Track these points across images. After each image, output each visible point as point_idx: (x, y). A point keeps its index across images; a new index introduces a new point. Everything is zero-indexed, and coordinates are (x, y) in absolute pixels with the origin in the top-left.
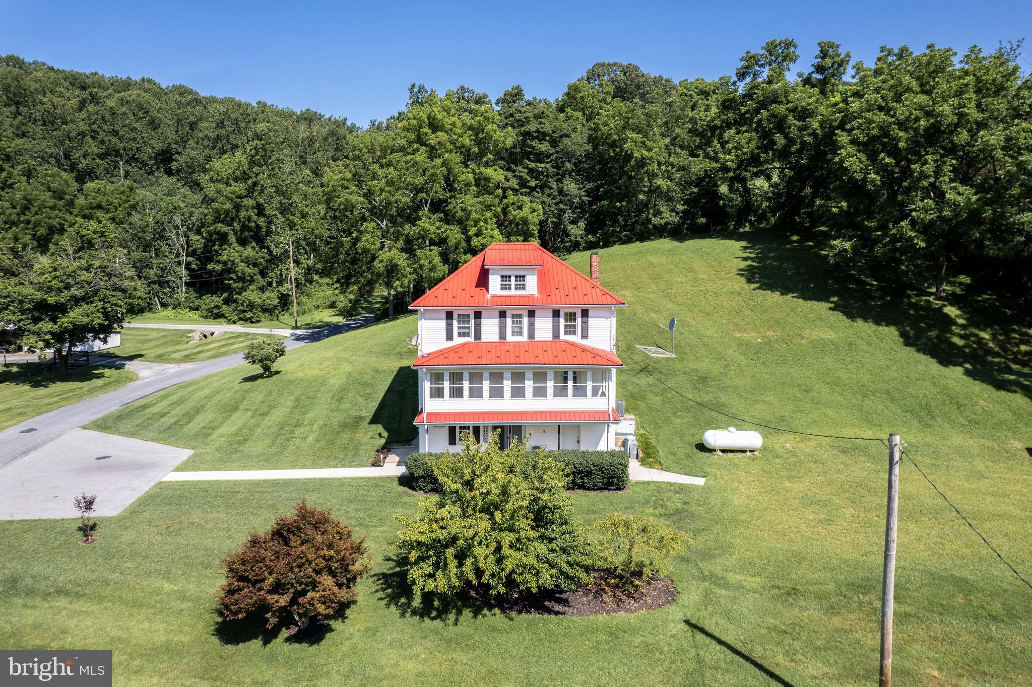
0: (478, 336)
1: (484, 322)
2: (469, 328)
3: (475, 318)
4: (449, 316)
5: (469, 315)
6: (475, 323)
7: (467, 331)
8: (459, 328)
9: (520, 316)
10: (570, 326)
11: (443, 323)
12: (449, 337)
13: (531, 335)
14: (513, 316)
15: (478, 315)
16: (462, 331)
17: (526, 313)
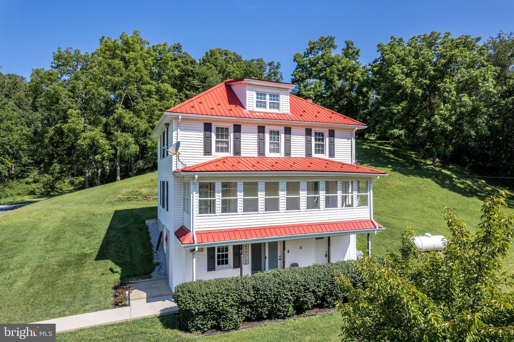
0: (237, 152)
1: (243, 136)
2: (227, 143)
3: (235, 131)
4: (208, 127)
5: (227, 129)
6: (235, 138)
7: (225, 146)
8: (217, 142)
9: (278, 133)
10: (319, 145)
11: (201, 135)
12: (207, 151)
13: (288, 153)
14: (271, 132)
15: (237, 129)
16: (220, 145)
17: (282, 129)
